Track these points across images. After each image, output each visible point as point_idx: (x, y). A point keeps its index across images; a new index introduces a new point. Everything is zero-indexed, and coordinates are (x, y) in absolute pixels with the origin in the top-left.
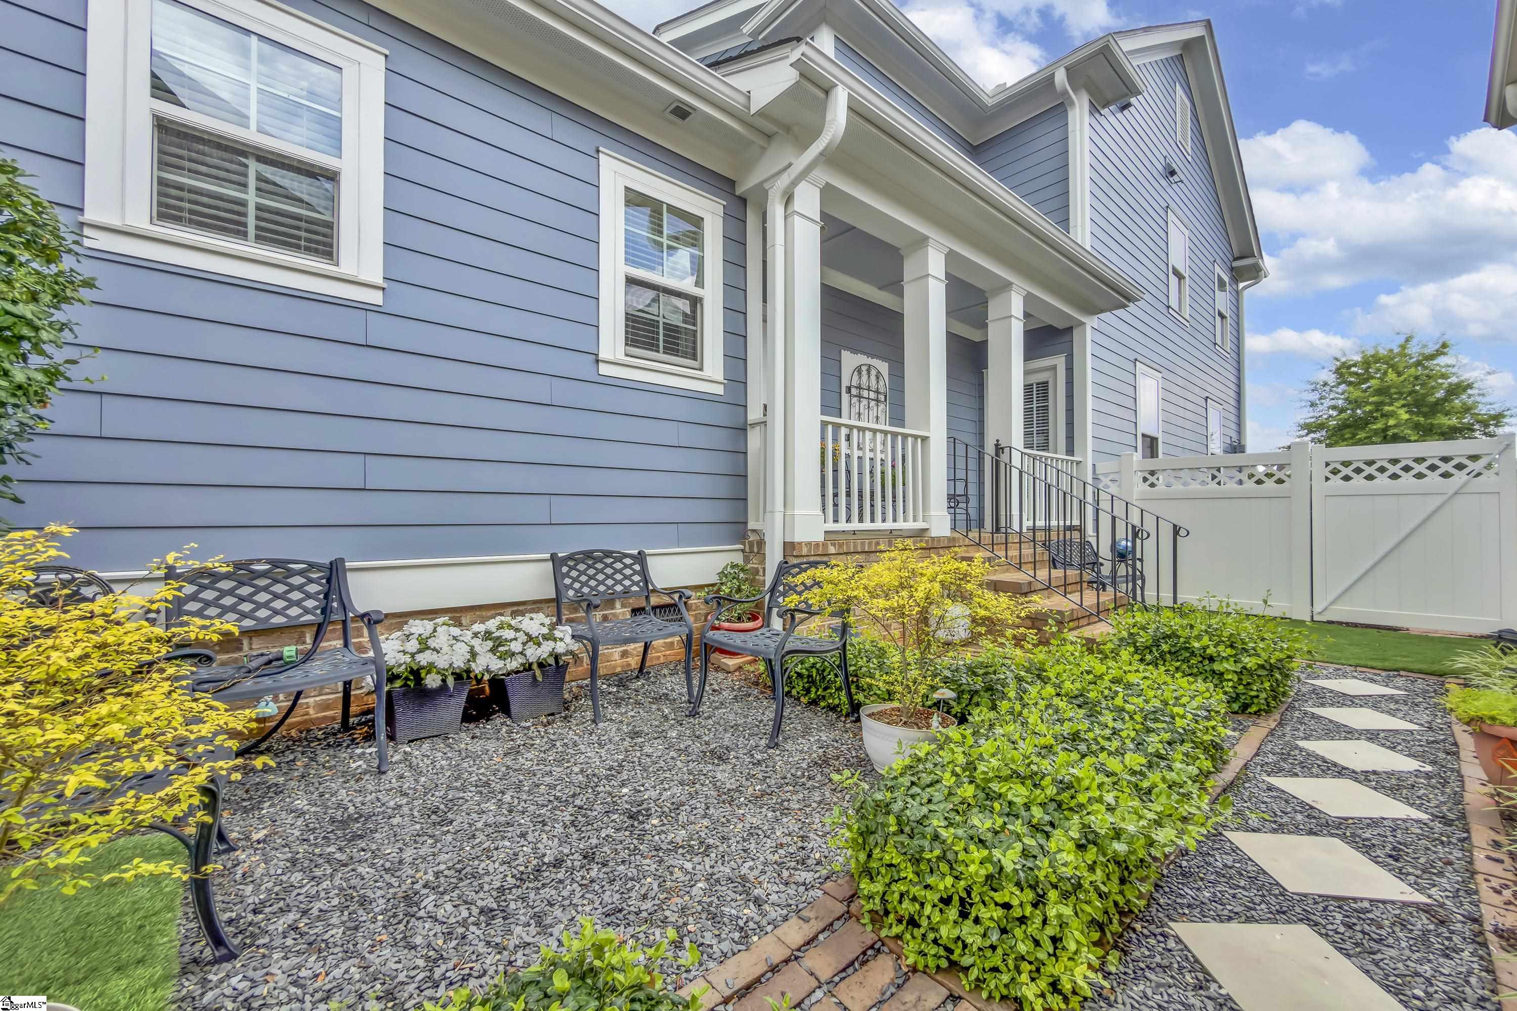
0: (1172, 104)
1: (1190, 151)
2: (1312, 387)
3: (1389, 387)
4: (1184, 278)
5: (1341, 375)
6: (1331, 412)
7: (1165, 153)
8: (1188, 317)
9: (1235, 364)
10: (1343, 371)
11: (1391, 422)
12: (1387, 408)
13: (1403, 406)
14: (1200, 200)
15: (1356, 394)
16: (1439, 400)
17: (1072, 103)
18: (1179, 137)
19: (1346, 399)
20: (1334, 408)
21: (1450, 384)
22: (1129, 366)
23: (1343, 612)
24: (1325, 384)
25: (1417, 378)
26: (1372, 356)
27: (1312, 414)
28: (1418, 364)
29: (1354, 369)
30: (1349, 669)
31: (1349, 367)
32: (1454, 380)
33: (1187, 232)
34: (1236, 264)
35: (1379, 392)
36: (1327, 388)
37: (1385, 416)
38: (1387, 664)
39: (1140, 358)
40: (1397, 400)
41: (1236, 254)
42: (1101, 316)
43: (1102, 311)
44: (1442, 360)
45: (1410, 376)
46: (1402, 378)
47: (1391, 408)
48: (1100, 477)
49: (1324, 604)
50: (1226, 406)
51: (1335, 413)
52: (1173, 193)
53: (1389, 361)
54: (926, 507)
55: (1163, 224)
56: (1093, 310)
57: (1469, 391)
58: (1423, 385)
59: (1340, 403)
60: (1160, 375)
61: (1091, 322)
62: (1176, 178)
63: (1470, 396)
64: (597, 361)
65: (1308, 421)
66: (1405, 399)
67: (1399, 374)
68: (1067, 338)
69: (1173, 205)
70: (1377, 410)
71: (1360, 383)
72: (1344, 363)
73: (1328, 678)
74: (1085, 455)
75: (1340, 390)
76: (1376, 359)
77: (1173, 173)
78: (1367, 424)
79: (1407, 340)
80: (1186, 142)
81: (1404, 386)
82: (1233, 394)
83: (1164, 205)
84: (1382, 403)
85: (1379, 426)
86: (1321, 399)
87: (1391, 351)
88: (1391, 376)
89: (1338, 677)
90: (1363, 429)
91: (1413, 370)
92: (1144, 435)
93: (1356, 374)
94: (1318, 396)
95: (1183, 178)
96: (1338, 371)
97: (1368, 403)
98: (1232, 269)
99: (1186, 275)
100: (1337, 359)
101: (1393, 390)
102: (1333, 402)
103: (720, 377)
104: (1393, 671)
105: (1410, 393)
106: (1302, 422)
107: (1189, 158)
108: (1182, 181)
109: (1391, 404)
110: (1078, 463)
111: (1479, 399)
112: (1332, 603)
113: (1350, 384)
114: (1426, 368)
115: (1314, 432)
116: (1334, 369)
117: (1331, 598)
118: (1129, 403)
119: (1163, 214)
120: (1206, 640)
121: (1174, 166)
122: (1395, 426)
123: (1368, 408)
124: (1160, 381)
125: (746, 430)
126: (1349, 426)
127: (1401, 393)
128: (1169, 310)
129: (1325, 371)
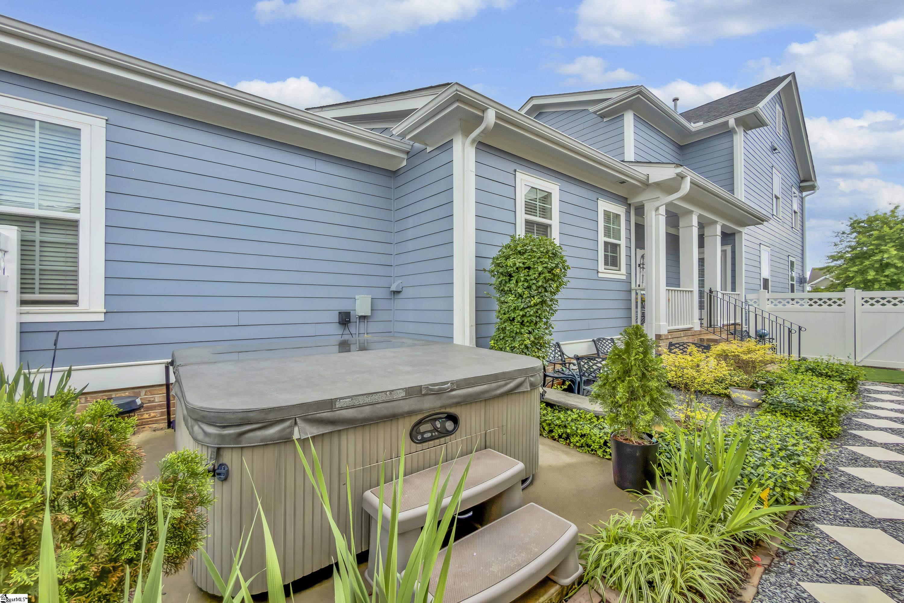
0: (774, 114)
1: (782, 135)
2: (836, 234)
3: (884, 236)
4: (779, 198)
5: (854, 228)
6: (847, 249)
7: (772, 140)
8: (781, 218)
9: (801, 236)
10: (855, 225)
11: (886, 256)
12: (883, 247)
13: (893, 246)
14: (786, 157)
15: (864, 239)
17: (736, 133)
18: (777, 130)
19: (857, 242)
20: (850, 247)
22: (758, 247)
23: (870, 362)
24: (844, 233)
26: (874, 217)
27: (835, 250)
29: (862, 224)
30: (877, 383)
31: (859, 223)
33: (780, 175)
34: (802, 184)
35: (878, 238)
36: (845, 235)
37: (881, 251)
38: (893, 382)
39: (762, 242)
40: (889, 243)
41: (802, 179)
42: (749, 227)
45: (897, 229)
46: (892, 231)
47: (886, 248)
48: (748, 300)
49: (861, 359)
50: (797, 258)
51: (850, 250)
52: (774, 158)
53: (885, 222)
54: (692, 319)
55: (770, 175)
56: (744, 224)
59: (853, 244)
60: (769, 249)
61: (745, 230)
62: (776, 151)
64: (598, 272)
65: (832, 254)
66: (894, 242)
67: (891, 228)
68: (733, 237)
69: (775, 165)
70: (877, 249)
71: (865, 233)
72: (855, 221)
73: (869, 385)
74: (742, 291)
75: (853, 236)
76: (876, 219)
77: (775, 149)
78: (870, 256)
79: (896, 208)
80: (780, 131)
81: (893, 235)
83: (771, 165)
84: (880, 245)
85: (878, 257)
86: (840, 241)
87: (886, 214)
88: (886, 229)
89: (873, 385)
90: (868, 259)
91: (899, 225)
92: (763, 279)
93: (864, 227)
94: (839, 240)
95: (779, 150)
96: (852, 225)
97: (871, 244)
98: (800, 187)
99: (780, 197)
100: (851, 219)
101: (886, 238)
102: (848, 244)
103: (625, 273)
104: (896, 384)
105: (897, 239)
106: (829, 254)
107: (781, 138)
108: (779, 152)
110: (739, 294)
112: (865, 358)
113: (859, 233)
115: (837, 260)
116: (849, 224)
117: (864, 356)
118: (757, 264)
119: (770, 169)
120: (827, 370)
121: (775, 145)
122: (888, 258)
123: (871, 247)
124: (770, 252)
125: (631, 291)
126: (859, 258)
127: (892, 239)
128: (774, 217)
129: (844, 225)
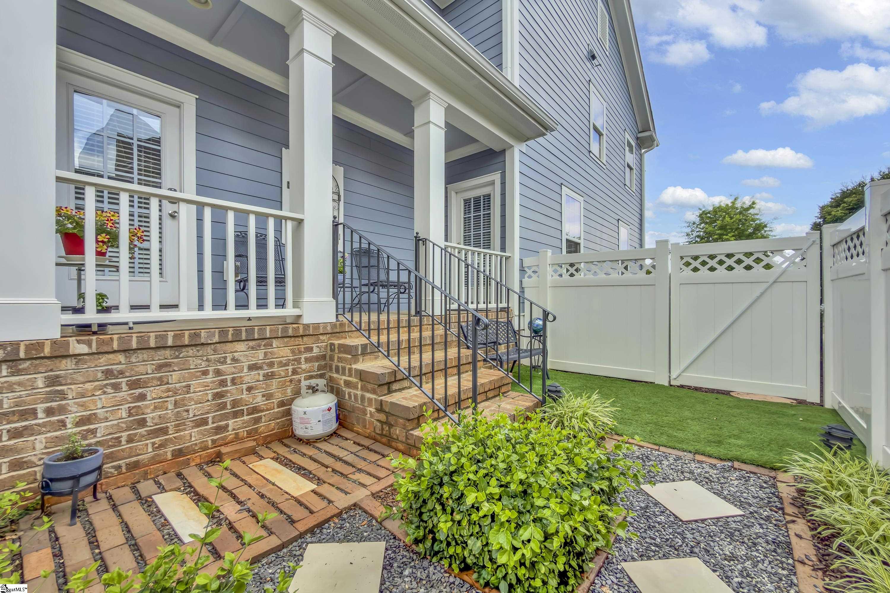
0: (595, 10)
1: (608, 48)
2: (688, 225)
3: (726, 225)
4: (603, 135)
5: (702, 218)
6: (697, 239)
7: (589, 43)
8: (605, 163)
9: (638, 200)
10: (703, 216)
13: (733, 236)
15: (710, 229)
16: (750, 233)
18: (599, 35)
19: (704, 232)
20: (698, 236)
21: (756, 224)
22: (557, 188)
24: (694, 223)
25: (740, 220)
26: (718, 208)
28: (740, 213)
29: (709, 215)
31: (706, 214)
32: (758, 222)
33: (605, 104)
34: (640, 135)
35: (721, 228)
36: (695, 226)
38: (721, 451)
39: (565, 183)
40: (730, 232)
41: (640, 129)
42: (528, 143)
43: (528, 139)
44: (751, 211)
45: (736, 219)
46: (732, 221)
48: (526, 269)
49: (678, 372)
50: (632, 226)
52: (595, 74)
53: (726, 211)
55: (586, 92)
57: (765, 229)
58: (743, 224)
60: (583, 199)
61: (520, 147)
62: (595, 62)
63: (765, 231)
67: (731, 218)
68: (500, 159)
69: (593, 80)
71: (711, 223)
72: (704, 211)
74: (513, 251)
75: (701, 227)
76: (720, 209)
77: (593, 57)
79: (735, 199)
80: (605, 41)
81: (733, 225)
82: (637, 220)
83: (588, 79)
86: (692, 231)
87: (728, 205)
88: (727, 219)
91: (738, 216)
92: (568, 240)
93: (710, 217)
94: (690, 230)
95: (601, 63)
96: (700, 216)
98: (637, 138)
99: (604, 133)
100: (700, 209)
101: (728, 227)
102: (698, 233)
105: (737, 229)
107: (607, 53)
108: (600, 65)
109: (727, 235)
110: (507, 258)
111: (769, 233)
112: (683, 371)
113: (706, 223)
114: (744, 215)
116: (698, 214)
117: (683, 367)
118: (556, 215)
119: (586, 84)
121: (595, 52)
124: (582, 203)
127: (732, 229)
128: (591, 154)
129: (694, 216)
